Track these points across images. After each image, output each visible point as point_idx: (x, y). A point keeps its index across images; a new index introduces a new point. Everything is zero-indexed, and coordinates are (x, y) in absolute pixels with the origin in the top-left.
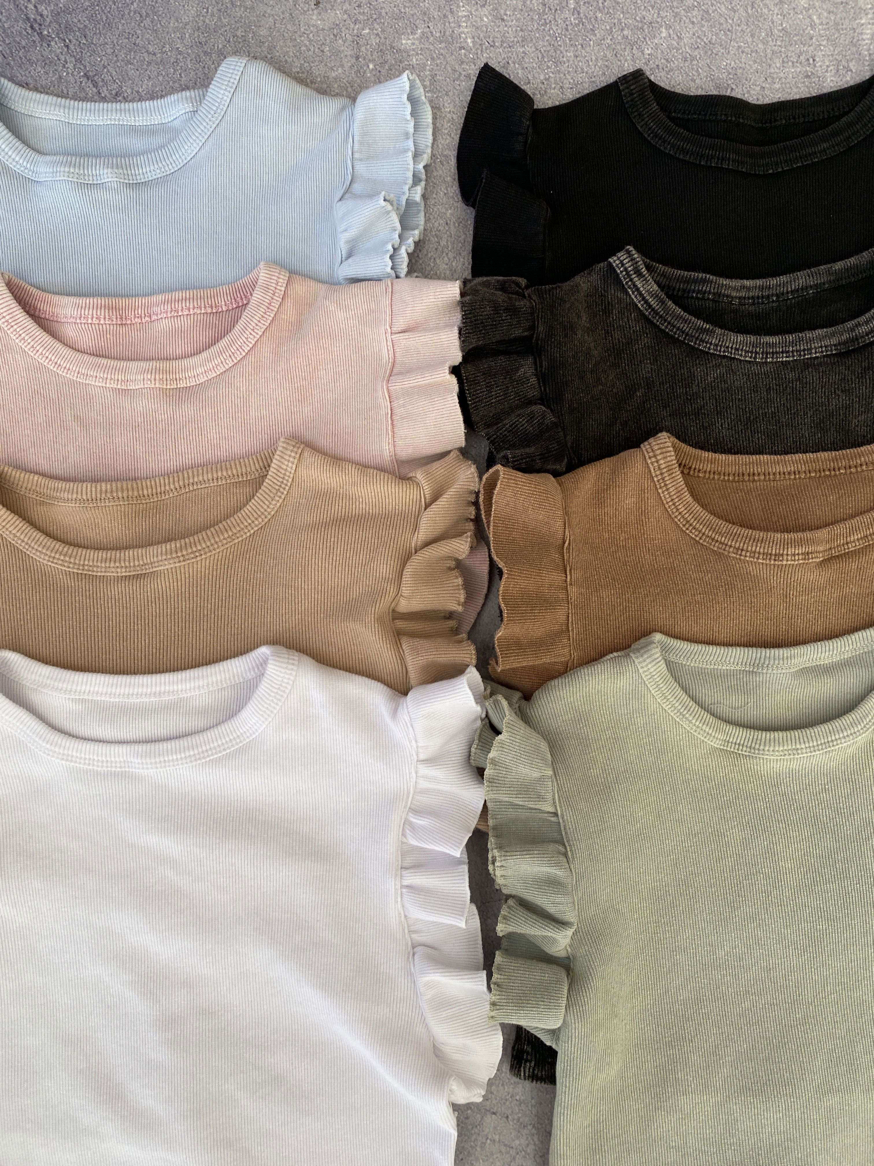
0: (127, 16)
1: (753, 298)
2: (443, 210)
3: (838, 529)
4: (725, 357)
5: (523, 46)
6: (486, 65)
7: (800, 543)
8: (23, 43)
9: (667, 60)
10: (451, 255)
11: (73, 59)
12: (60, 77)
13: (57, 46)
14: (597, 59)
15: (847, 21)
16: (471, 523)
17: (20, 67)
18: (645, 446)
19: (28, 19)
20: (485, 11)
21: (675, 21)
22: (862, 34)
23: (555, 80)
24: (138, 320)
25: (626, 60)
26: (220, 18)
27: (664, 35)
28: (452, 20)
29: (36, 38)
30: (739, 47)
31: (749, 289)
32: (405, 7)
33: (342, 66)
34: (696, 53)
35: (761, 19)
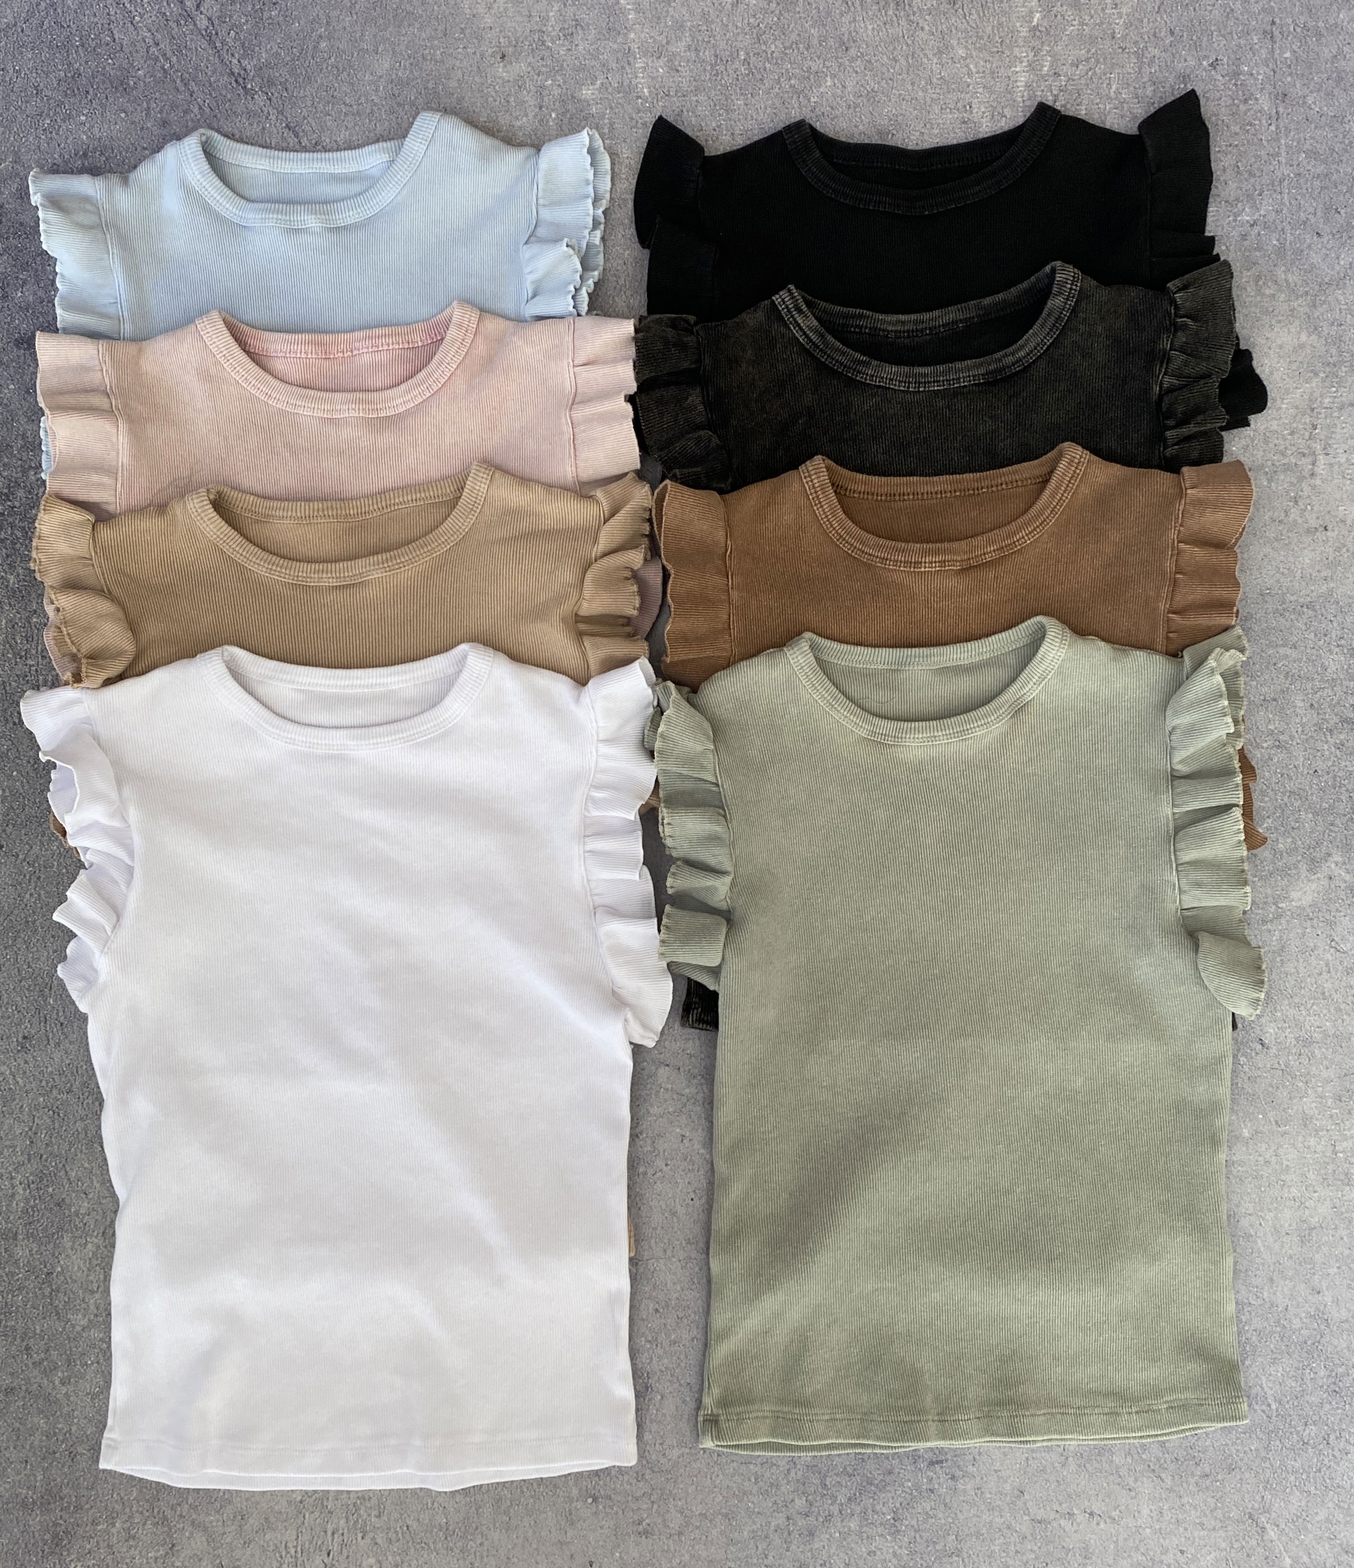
0: (325, 70)
1: (908, 331)
2: (621, 251)
3: (975, 542)
4: (880, 387)
5: (696, 95)
6: (661, 118)
7: (938, 552)
8: (229, 96)
9: (832, 108)
10: (629, 293)
11: (275, 111)
12: (264, 128)
13: (260, 99)
14: (766, 108)
15: (1002, 70)
16: (646, 539)
17: (227, 119)
18: (802, 468)
19: (233, 74)
20: (661, 62)
21: (840, 71)
22: (1016, 81)
23: (727, 127)
24: (340, 355)
25: (793, 108)
26: (411, 72)
27: (829, 84)
28: (629, 71)
29: (241, 91)
30: (900, 95)
31: (903, 323)
32: (585, 59)
33: (526, 115)
34: (859, 101)
35: (921, 68)
